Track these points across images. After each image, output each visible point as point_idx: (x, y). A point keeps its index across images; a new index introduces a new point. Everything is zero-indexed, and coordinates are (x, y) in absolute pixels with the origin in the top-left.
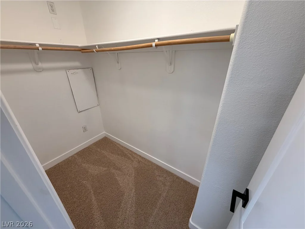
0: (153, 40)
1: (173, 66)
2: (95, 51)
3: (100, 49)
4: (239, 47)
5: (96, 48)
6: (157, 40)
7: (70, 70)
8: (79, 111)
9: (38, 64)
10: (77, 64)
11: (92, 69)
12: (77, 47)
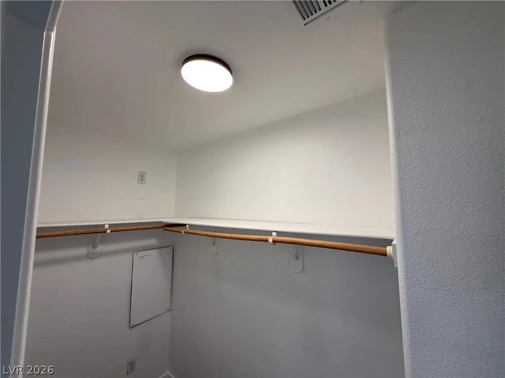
0: (269, 233)
1: (300, 261)
2: (183, 232)
3: (192, 231)
4: (408, 288)
5: (186, 229)
6: (275, 233)
7: (139, 251)
8: (131, 326)
9: (96, 248)
10: (153, 242)
11: (172, 248)
12: (161, 222)
